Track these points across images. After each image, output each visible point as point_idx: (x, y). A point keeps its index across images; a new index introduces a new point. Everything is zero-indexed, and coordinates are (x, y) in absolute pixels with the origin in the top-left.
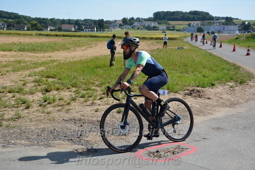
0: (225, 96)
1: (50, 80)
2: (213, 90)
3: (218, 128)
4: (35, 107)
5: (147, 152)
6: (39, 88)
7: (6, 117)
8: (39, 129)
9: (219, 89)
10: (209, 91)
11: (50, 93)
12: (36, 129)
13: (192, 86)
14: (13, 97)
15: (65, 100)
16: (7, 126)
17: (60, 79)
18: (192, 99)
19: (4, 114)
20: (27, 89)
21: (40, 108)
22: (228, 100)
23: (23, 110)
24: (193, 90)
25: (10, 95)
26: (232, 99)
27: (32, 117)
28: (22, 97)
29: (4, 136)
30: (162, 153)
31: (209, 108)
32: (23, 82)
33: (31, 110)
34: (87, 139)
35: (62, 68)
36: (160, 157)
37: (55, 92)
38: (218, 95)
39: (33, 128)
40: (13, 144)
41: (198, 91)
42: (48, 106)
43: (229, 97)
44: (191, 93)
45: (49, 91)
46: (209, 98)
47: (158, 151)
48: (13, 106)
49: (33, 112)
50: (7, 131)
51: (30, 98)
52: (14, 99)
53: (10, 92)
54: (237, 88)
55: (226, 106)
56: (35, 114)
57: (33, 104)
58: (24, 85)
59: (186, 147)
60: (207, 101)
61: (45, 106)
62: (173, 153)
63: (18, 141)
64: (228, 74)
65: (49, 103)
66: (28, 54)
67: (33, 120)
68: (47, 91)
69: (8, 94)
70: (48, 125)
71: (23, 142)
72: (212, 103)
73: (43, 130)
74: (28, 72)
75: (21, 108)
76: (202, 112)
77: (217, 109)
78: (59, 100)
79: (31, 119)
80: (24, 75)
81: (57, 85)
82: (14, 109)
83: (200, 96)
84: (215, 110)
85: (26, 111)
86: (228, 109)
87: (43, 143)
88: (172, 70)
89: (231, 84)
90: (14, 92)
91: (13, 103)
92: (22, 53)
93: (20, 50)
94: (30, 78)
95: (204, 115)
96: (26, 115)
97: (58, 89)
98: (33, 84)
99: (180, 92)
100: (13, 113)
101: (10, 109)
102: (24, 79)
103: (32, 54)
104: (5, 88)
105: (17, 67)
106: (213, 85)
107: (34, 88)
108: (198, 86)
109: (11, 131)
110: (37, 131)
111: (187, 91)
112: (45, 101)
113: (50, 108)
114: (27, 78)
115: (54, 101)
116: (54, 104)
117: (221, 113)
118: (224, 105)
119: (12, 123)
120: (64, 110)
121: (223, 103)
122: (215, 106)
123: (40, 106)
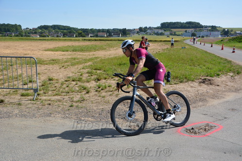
0: (229, 83)
1: (98, 71)
2: (219, 79)
3: (232, 109)
4: (93, 93)
5: (185, 129)
6: (93, 77)
7: (75, 99)
8: (99, 109)
9: (223, 78)
10: (217, 80)
11: (101, 81)
12: (97, 109)
13: (202, 76)
14: (76, 84)
15: (113, 86)
16: (77, 107)
17: (105, 71)
18: (206, 86)
19: (73, 97)
20: (84, 78)
21: (97, 93)
22: (232, 86)
23: (85, 94)
24: (205, 79)
25: (74, 83)
26: (236, 86)
27: (92, 100)
28: (82, 84)
29: (76, 114)
30: (197, 130)
31: (220, 93)
32: (80, 73)
33: (91, 94)
34: (135, 118)
35: (104, 63)
36: (195, 133)
37: (104, 81)
38: (224, 83)
39: (95, 108)
40: (83, 120)
41: (209, 80)
42: (102, 91)
43: (232, 84)
44: (204, 82)
45: (100, 80)
46: (218, 85)
47: (193, 129)
48: (78, 91)
49: (93, 96)
50: (77, 111)
51: (87, 85)
52: (77, 86)
53: (73, 81)
54: (236, 77)
55: (233, 91)
56: (94, 97)
57: (91, 90)
58: (81, 75)
59: (214, 125)
60: (217, 87)
61: (100, 92)
62: (205, 130)
63: (87, 119)
64: (226, 67)
65: (102, 89)
66: (79, 53)
67: (94, 102)
68: (99, 80)
69: (73, 82)
70: (106, 106)
71: (90, 119)
72: (221, 89)
73: (103, 110)
74: (81, 66)
75: (83, 93)
76: (216, 97)
77: (226, 93)
78: (109, 86)
79: (92, 101)
80: (80, 68)
81: (105, 76)
82: (79, 93)
83: (211, 84)
84: (225, 95)
85: (87, 95)
86: (234, 94)
87: (104, 120)
88: (183, 63)
89: (231, 74)
90: (76, 81)
91: (77, 89)
92: (75, 52)
93: (73, 51)
94: (84, 70)
95: (218, 98)
96: (88, 98)
97: (105, 79)
98: (87, 75)
99: (196, 81)
100: (79, 96)
101: (76, 94)
102: (80, 71)
103: (81, 53)
104: (69, 78)
105: (74, 62)
106: (218, 75)
107: (89, 78)
108: (207, 76)
109: (81, 111)
110: (98, 111)
111: (200, 80)
112: (99, 88)
113: (103, 93)
114: (82, 70)
115: (106, 88)
116: (106, 90)
117: (231, 97)
118: (230, 90)
119: (80, 105)
120: (114, 95)
121: (229, 89)
122: (224, 91)
123: (96, 91)
